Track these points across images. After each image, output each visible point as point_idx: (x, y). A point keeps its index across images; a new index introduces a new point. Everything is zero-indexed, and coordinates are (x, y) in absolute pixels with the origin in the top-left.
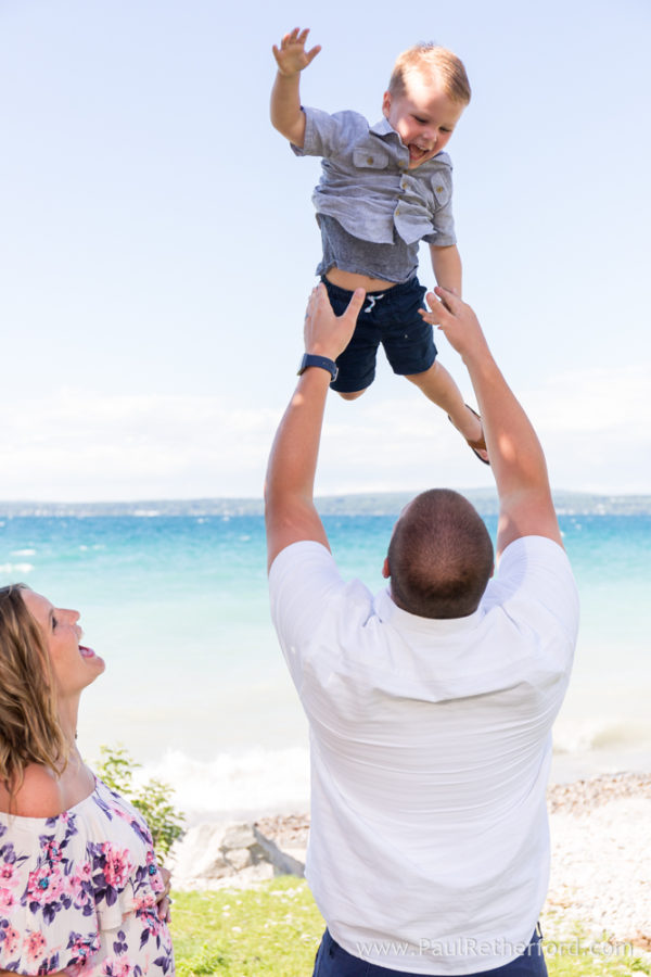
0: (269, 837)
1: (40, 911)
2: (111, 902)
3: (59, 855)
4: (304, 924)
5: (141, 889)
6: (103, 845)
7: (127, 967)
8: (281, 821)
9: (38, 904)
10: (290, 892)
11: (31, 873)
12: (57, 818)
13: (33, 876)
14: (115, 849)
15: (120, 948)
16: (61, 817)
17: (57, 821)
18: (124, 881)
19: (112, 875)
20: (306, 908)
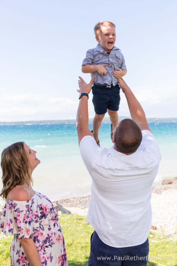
0: (60, 205)
1: (28, 224)
2: (45, 218)
3: (31, 209)
4: (69, 225)
5: (52, 214)
6: (41, 204)
7: (52, 233)
8: (63, 200)
9: (27, 222)
10: (66, 218)
11: (24, 215)
12: (29, 200)
13: (25, 215)
14: (44, 205)
15: (49, 229)
16: (30, 200)
17: (29, 201)
18: (48, 212)
19: (45, 211)
20: (69, 222)
